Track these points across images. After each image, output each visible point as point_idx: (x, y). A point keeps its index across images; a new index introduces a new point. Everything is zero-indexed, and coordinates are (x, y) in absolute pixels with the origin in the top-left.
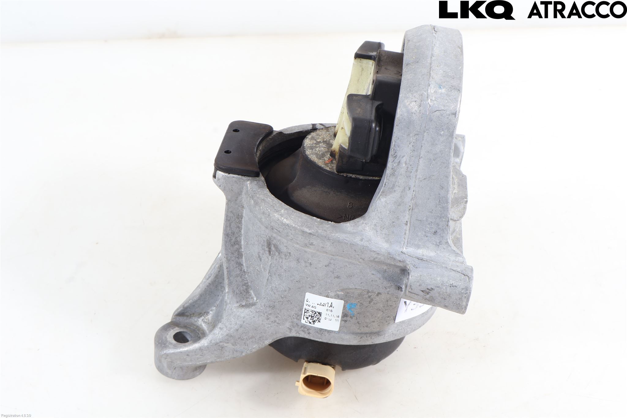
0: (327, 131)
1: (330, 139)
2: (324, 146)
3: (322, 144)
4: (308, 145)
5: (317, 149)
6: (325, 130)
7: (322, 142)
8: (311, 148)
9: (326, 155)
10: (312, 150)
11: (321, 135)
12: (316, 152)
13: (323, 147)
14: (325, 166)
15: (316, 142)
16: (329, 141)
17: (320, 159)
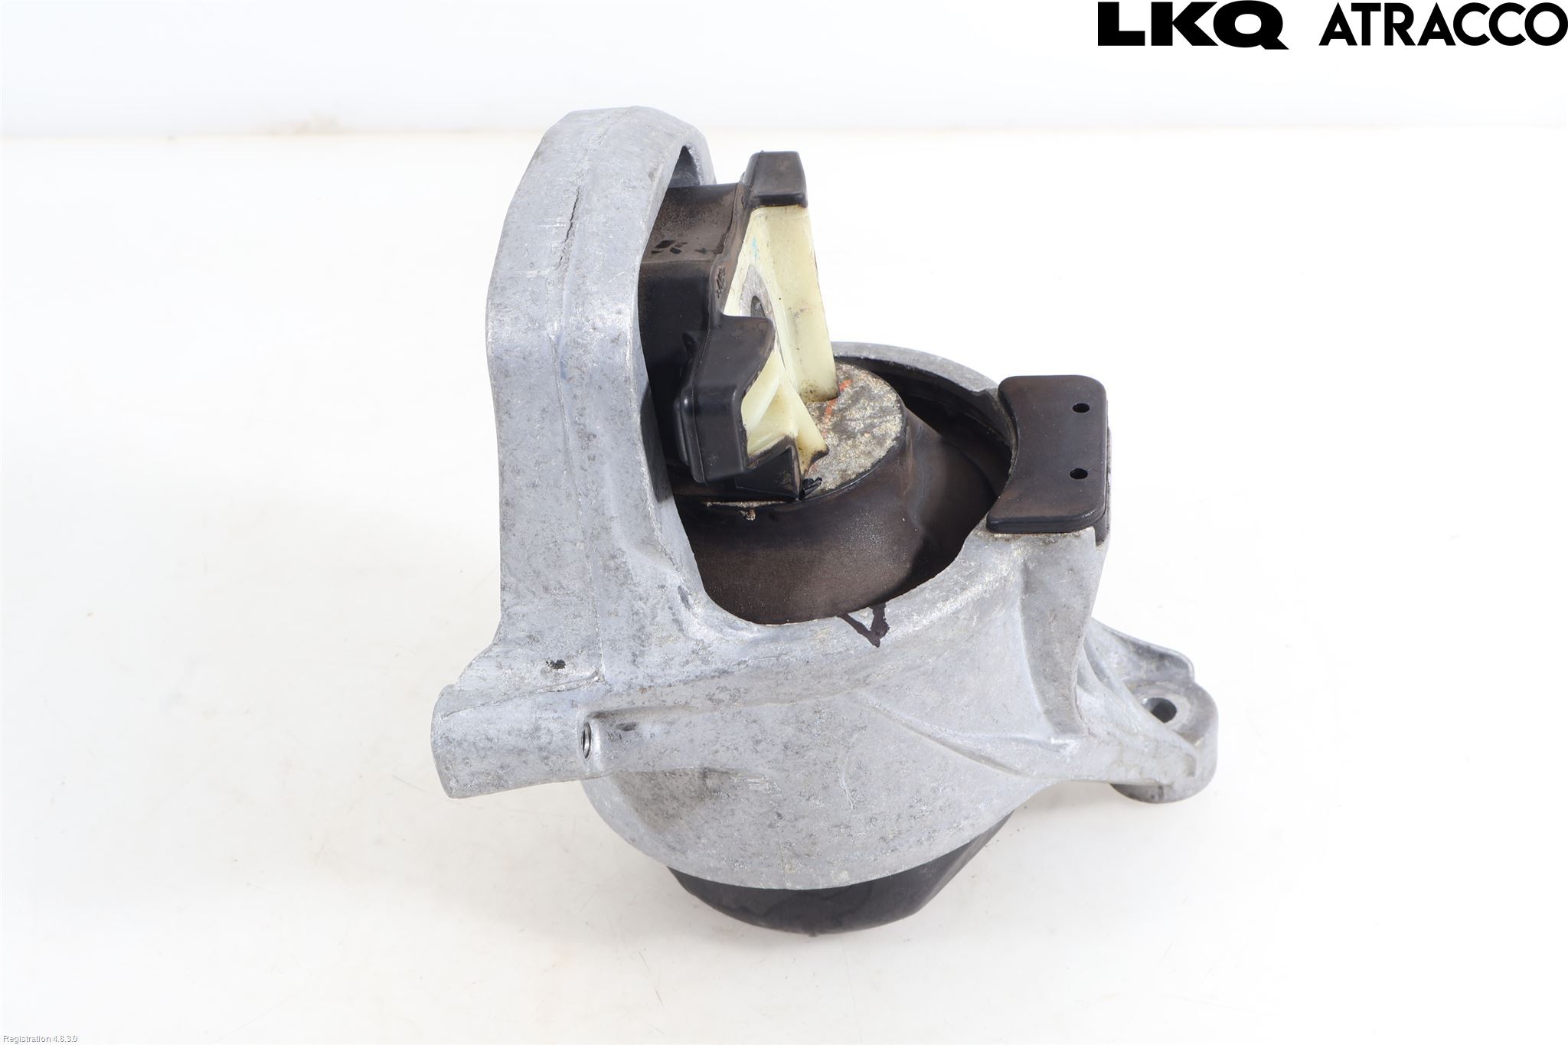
0: (845, 471)
1: (838, 448)
2: (853, 424)
3: (857, 428)
4: (892, 418)
5: (869, 412)
6: (849, 472)
7: (859, 436)
8: (884, 412)
9: (849, 399)
10: (881, 408)
11: (861, 456)
12: (872, 404)
13: (855, 420)
14: (852, 372)
15: (872, 433)
16: (840, 440)
17: (862, 387)
